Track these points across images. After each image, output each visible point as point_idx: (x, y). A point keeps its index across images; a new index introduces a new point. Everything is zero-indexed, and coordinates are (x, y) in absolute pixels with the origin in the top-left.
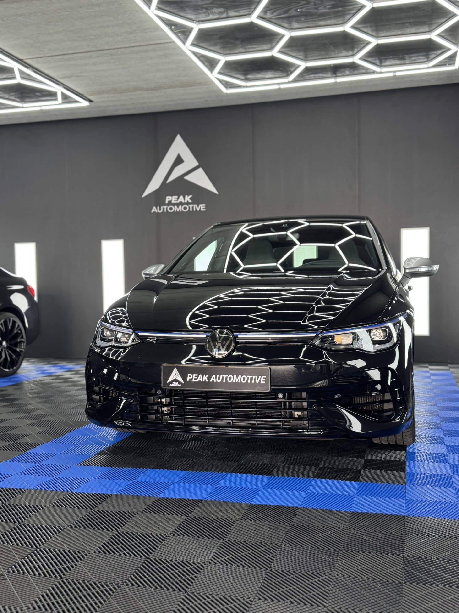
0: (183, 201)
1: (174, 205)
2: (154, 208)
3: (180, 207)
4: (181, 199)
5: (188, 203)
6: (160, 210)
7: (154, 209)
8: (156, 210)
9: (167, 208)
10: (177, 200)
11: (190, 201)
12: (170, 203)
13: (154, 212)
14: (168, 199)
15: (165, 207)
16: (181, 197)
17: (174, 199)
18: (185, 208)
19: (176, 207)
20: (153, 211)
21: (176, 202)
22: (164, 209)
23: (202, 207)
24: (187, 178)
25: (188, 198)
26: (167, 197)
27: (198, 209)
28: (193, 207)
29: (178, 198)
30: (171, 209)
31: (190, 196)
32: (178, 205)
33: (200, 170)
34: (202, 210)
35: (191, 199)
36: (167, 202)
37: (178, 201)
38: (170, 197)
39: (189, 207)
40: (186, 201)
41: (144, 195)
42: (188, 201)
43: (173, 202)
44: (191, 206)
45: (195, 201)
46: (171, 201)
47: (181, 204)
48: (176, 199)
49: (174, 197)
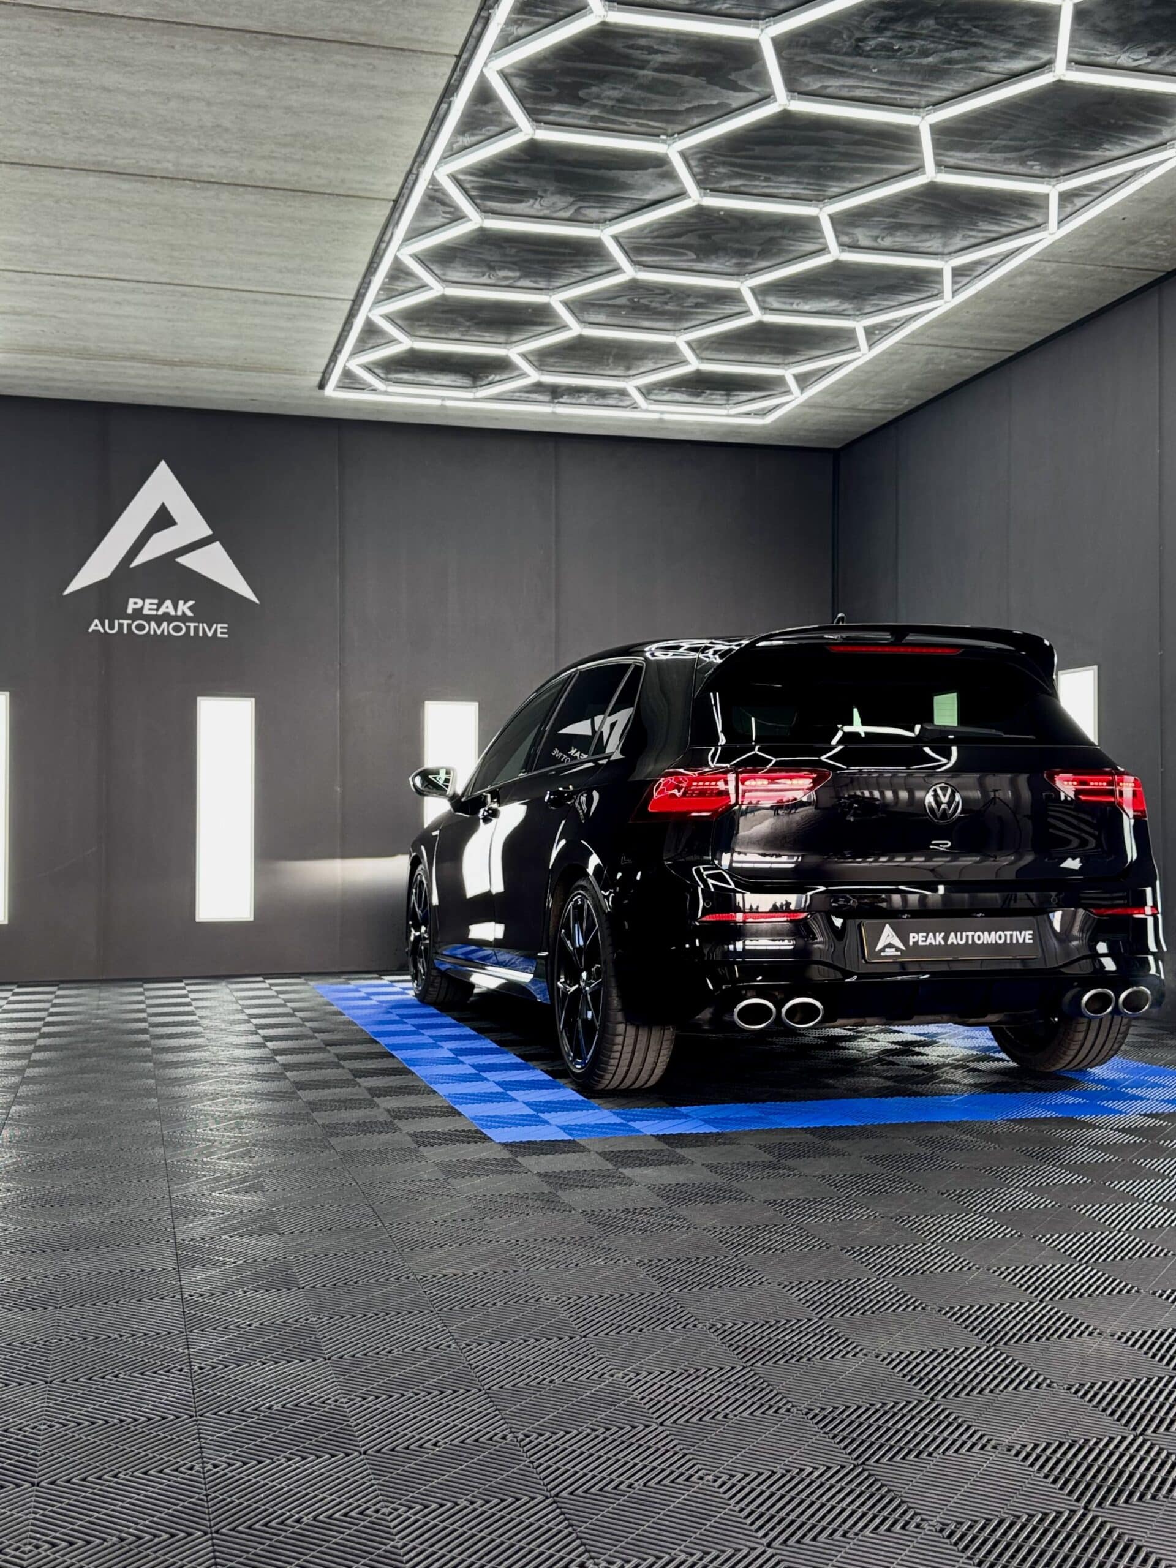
0: (173, 613)
1: (149, 618)
2: (96, 621)
3: (165, 624)
4: (168, 607)
5: (184, 618)
6: (112, 627)
7: (95, 626)
8: (100, 628)
9: (129, 626)
10: (157, 610)
11: (189, 613)
12: (138, 614)
13: (96, 632)
14: (133, 604)
15: (125, 622)
16: (168, 603)
17: (149, 606)
18: (177, 629)
19: (153, 624)
20: (92, 628)
21: (154, 612)
22: (121, 626)
23: (220, 630)
24: (183, 560)
25: (184, 607)
26: (132, 601)
27: (210, 634)
28: (196, 629)
29: (159, 606)
30: (140, 627)
31: (191, 603)
32: (159, 620)
33: (217, 545)
34: (219, 635)
35: (190, 608)
36: (130, 611)
37: (160, 612)
38: (140, 602)
39: (188, 628)
40: (179, 613)
41: (67, 592)
42: (183, 612)
43: (146, 611)
44: (192, 625)
45: (199, 614)
46: (142, 608)
47: (166, 617)
48: (155, 607)
49: (148, 601)
